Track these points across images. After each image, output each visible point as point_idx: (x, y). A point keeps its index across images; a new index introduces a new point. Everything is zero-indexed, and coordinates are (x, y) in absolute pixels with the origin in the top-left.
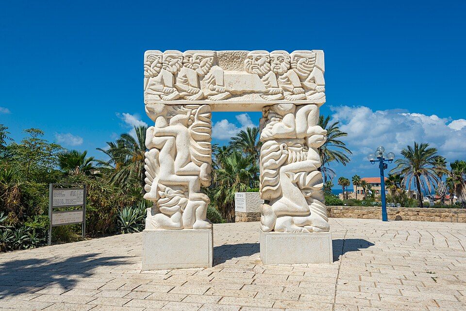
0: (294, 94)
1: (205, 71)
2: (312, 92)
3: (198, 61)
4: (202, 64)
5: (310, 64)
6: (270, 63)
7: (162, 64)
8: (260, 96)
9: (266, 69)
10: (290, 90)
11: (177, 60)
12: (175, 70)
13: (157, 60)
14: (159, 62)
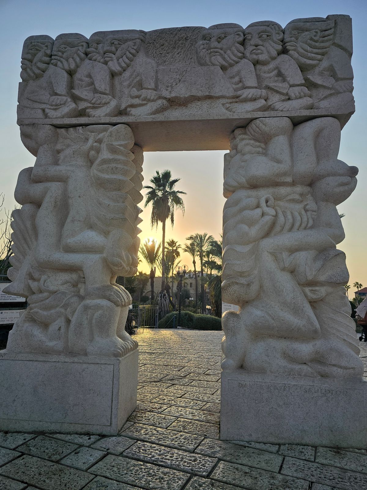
0: (289, 99)
1: (124, 65)
2: (328, 92)
3: (113, 49)
4: (118, 53)
5: (323, 42)
6: (243, 43)
7: (51, 56)
8: (223, 104)
9: (235, 55)
10: (281, 90)
11: (76, 48)
12: (73, 66)
13: (43, 50)
14: (46, 55)
